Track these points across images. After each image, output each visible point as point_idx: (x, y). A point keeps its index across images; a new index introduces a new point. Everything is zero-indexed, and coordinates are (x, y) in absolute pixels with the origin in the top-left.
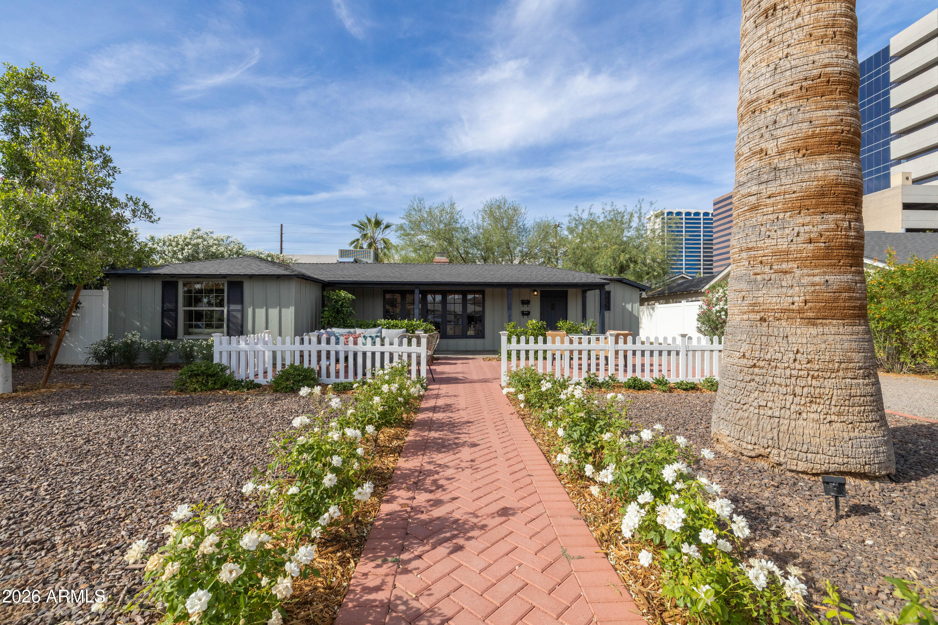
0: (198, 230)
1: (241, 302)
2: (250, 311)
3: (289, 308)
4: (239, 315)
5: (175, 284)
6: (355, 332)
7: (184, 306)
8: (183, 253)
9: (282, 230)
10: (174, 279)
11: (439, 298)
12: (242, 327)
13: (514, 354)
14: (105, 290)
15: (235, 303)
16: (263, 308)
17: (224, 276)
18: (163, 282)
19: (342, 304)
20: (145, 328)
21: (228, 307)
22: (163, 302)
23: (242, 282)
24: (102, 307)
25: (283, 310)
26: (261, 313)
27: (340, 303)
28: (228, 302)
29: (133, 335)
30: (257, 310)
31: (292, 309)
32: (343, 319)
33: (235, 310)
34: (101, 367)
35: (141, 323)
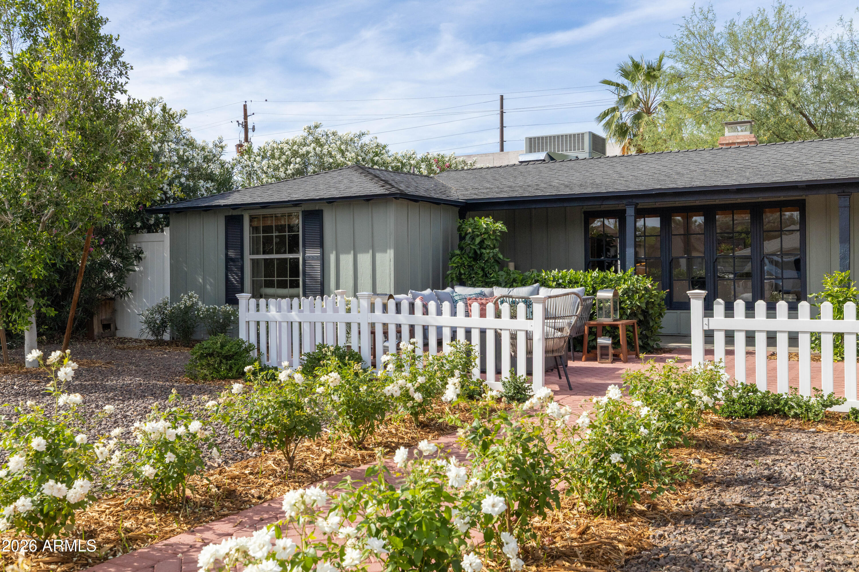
0: (316, 127)
1: (322, 245)
2: (332, 257)
3: (385, 251)
4: (317, 264)
5: (239, 219)
6: (492, 294)
7: (253, 253)
8: (286, 169)
9: (502, 107)
10: (235, 213)
11: (699, 220)
12: (322, 284)
13: (719, 339)
14: (167, 232)
15: (313, 246)
16: (349, 253)
17: (297, 203)
18: (226, 217)
19: (482, 241)
20: (208, 287)
21: (304, 253)
22: (227, 248)
23: (322, 211)
24: (164, 256)
25: (378, 256)
26: (346, 260)
27: (478, 240)
28: (304, 246)
29: (190, 297)
30: (343, 257)
31: (390, 254)
32: (483, 269)
33: (313, 258)
34: (160, 343)
35: (203, 280)
